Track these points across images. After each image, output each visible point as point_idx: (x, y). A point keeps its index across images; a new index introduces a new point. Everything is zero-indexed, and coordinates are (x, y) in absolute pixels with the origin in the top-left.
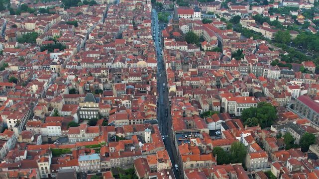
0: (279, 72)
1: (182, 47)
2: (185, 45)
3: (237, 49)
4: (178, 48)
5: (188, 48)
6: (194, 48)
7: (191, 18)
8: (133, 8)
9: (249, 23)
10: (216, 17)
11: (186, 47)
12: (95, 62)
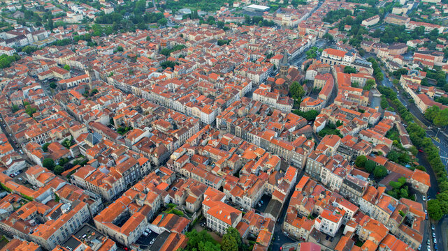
0: (340, 180)
1: (270, 99)
2: (275, 98)
3: (337, 120)
4: (266, 99)
5: (277, 102)
6: (285, 104)
7: (341, 61)
8: (295, 36)
9: (410, 82)
10: (371, 66)
11: (275, 101)
12: (161, 95)
